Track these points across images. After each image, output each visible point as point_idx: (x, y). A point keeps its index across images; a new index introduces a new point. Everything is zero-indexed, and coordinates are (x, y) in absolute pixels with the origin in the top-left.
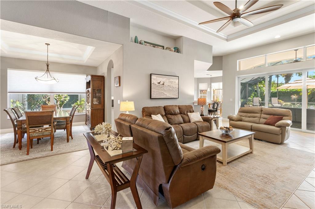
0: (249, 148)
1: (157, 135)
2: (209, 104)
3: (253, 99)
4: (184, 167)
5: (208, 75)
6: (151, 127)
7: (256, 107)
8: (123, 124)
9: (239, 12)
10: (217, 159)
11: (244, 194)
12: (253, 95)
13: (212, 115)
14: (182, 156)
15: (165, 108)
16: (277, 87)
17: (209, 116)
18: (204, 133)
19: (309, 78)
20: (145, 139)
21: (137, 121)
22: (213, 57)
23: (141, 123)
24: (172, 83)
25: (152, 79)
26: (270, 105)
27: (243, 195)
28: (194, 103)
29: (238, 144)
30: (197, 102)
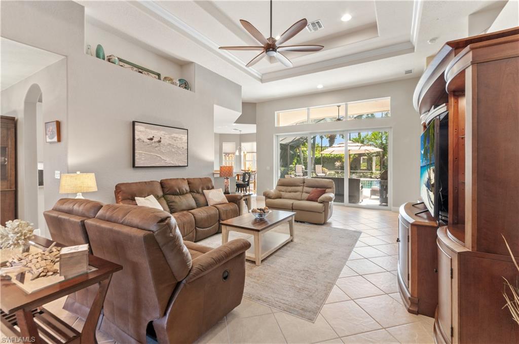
0: (289, 236)
1: (141, 234)
2: (238, 175)
3: (295, 167)
4: (195, 280)
5: (236, 129)
6: (129, 221)
7: (298, 177)
8: (64, 220)
9: (274, 44)
10: (246, 258)
11: (282, 301)
12: (295, 161)
13: (241, 192)
14: (190, 263)
15: (162, 184)
16: (321, 151)
17: (237, 194)
18: (229, 221)
19: (351, 142)
20: (119, 244)
21: (101, 212)
22: (243, 103)
23: (108, 214)
24: (175, 140)
25: (136, 132)
26: (314, 175)
27: (280, 302)
28: (214, 174)
29: (275, 231)
30: (219, 172)
